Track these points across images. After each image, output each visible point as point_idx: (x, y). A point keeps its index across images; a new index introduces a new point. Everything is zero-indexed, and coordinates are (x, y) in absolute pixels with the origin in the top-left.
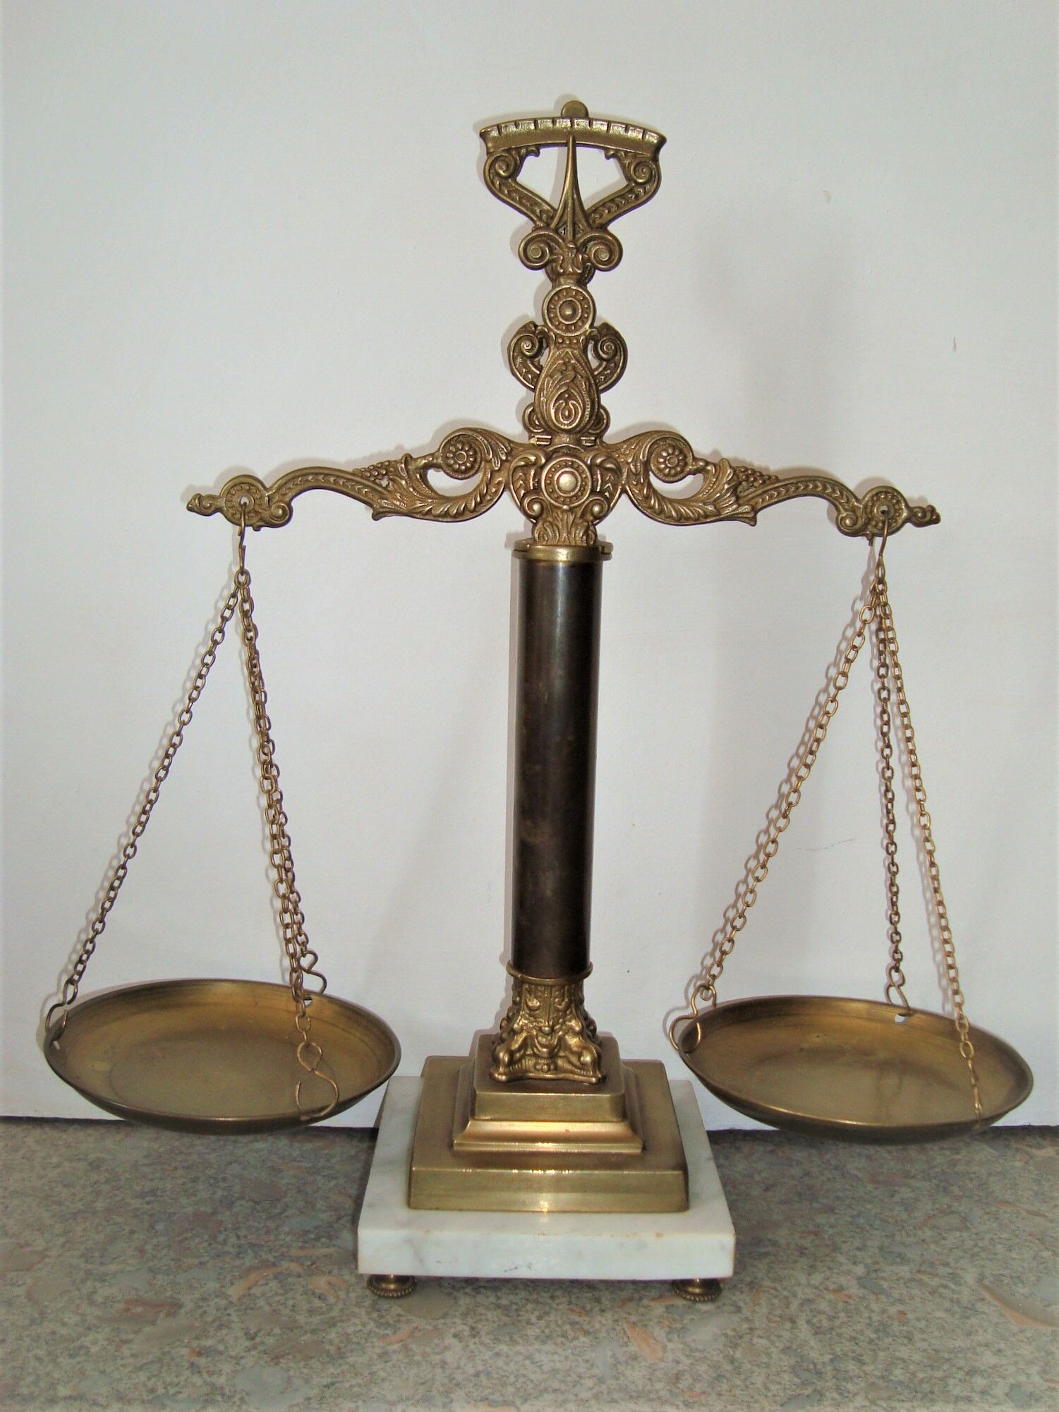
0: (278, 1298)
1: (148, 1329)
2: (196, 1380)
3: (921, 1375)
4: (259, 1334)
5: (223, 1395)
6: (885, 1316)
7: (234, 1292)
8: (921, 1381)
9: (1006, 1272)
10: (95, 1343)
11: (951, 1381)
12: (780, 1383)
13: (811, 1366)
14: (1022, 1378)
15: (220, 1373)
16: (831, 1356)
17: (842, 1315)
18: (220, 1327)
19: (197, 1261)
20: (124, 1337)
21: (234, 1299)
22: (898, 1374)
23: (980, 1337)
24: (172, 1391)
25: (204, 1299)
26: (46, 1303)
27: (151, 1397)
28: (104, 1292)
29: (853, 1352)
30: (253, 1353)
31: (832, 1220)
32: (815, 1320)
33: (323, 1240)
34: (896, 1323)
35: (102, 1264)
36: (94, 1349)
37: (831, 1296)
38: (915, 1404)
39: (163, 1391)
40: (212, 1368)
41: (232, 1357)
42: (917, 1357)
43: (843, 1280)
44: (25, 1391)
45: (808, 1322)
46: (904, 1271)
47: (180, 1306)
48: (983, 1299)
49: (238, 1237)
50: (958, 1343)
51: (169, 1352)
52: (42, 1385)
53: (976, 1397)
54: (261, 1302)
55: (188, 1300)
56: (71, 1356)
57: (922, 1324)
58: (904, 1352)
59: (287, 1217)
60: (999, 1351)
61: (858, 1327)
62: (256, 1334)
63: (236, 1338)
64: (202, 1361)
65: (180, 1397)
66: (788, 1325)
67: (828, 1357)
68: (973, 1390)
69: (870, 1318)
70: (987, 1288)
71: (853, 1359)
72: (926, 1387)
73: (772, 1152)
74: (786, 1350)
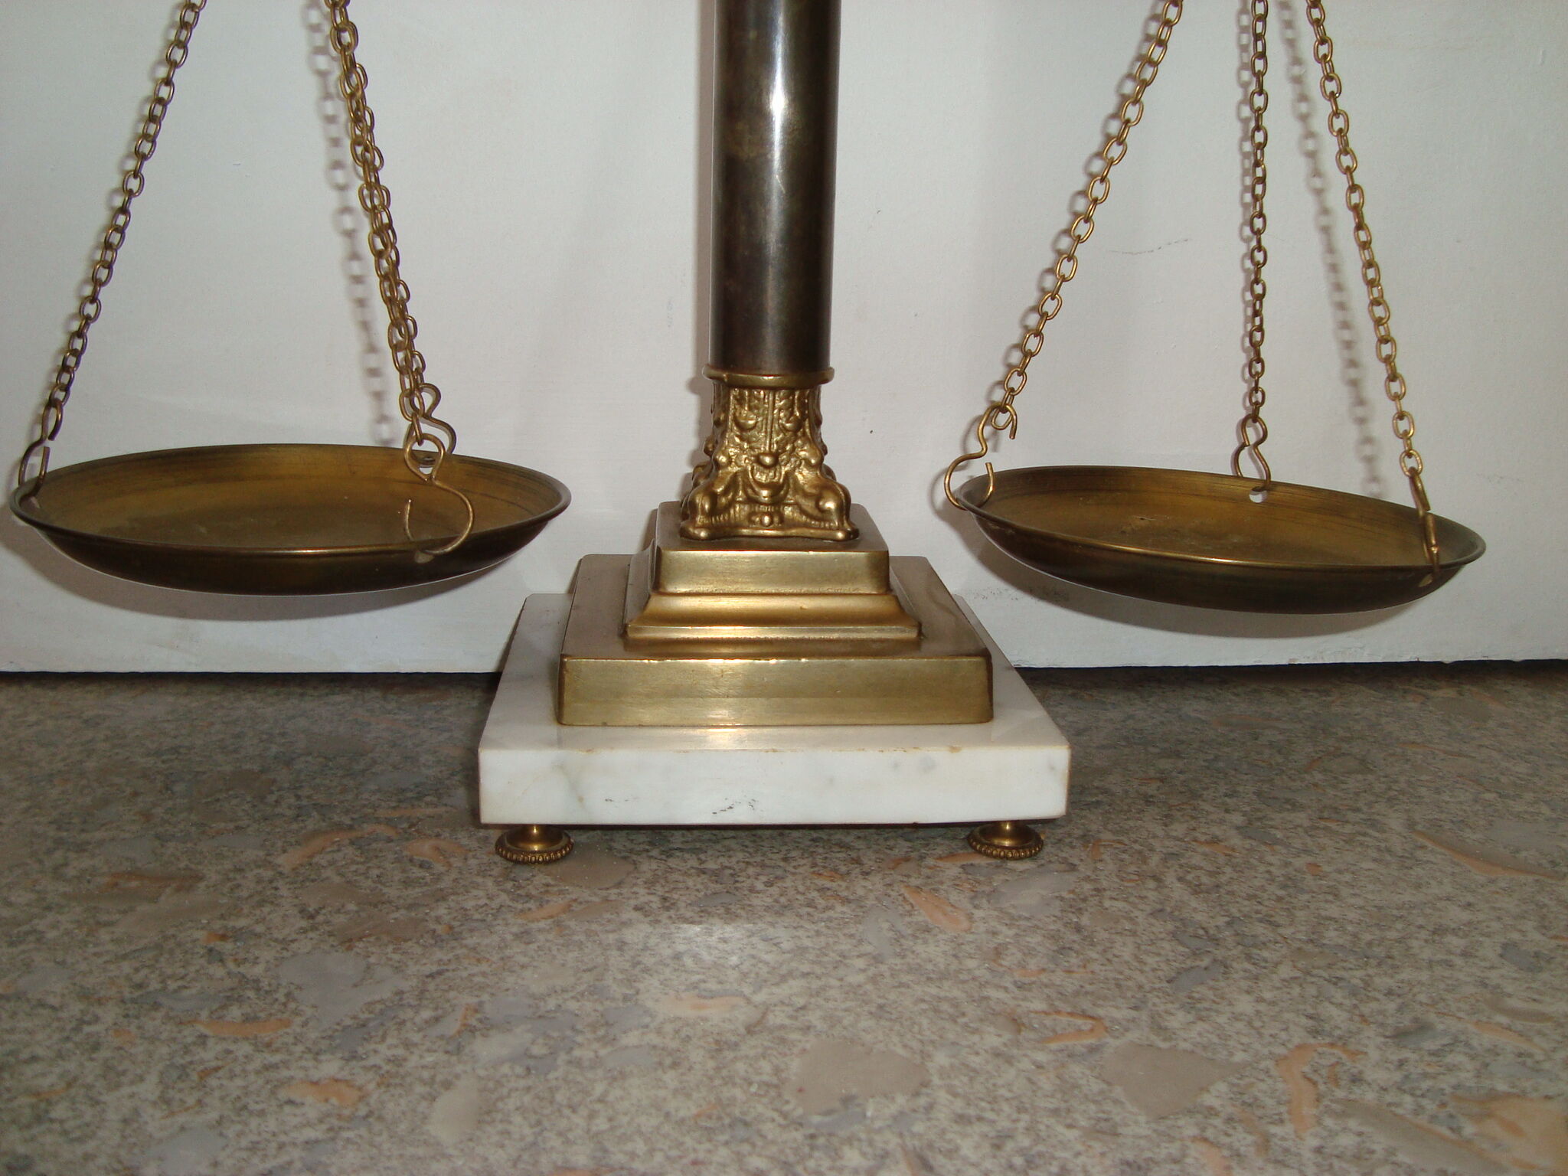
0: (354, 868)
1: (143, 908)
2: (217, 971)
3: (1367, 937)
4: (324, 911)
5: (258, 990)
6: (1290, 870)
7: (286, 861)
8: (1370, 944)
9: (1443, 816)
10: (55, 926)
11: (1415, 943)
12: (1159, 955)
13: (1201, 932)
14: (1516, 936)
15: (256, 961)
16: (1227, 919)
17: (1228, 870)
18: (261, 904)
19: (231, 826)
20: (104, 918)
21: (286, 870)
22: (1333, 936)
23: (1436, 890)
24: (172, 985)
25: (240, 870)
27: (137, 994)
28: (78, 864)
29: (1257, 912)
30: (311, 935)
31: (1180, 764)
32: (1189, 877)
33: (428, 799)
34: (1309, 877)
35: (83, 831)
36: (51, 935)
37: (1204, 849)
39: (159, 986)
40: (242, 955)
41: (276, 940)
42: (1353, 915)
43: (1216, 831)
45: (1180, 879)
46: (1301, 818)
47: (200, 879)
48: (1422, 847)
49: (298, 797)
50: (1407, 897)
51: (173, 936)
53: (1458, 961)
54: (329, 873)
55: (212, 873)
56: (12, 944)
57: (1348, 877)
58: (1333, 910)
59: (373, 773)
60: (1469, 904)
61: (1257, 883)
62: (317, 911)
63: (285, 917)
64: (228, 946)
65: (186, 993)
66: (1151, 884)
67: (1221, 921)
68: (1450, 952)
69: (1269, 872)
70: (1421, 834)
71: (1261, 921)
72: (1379, 951)
73: (1073, 695)
74: (1157, 913)
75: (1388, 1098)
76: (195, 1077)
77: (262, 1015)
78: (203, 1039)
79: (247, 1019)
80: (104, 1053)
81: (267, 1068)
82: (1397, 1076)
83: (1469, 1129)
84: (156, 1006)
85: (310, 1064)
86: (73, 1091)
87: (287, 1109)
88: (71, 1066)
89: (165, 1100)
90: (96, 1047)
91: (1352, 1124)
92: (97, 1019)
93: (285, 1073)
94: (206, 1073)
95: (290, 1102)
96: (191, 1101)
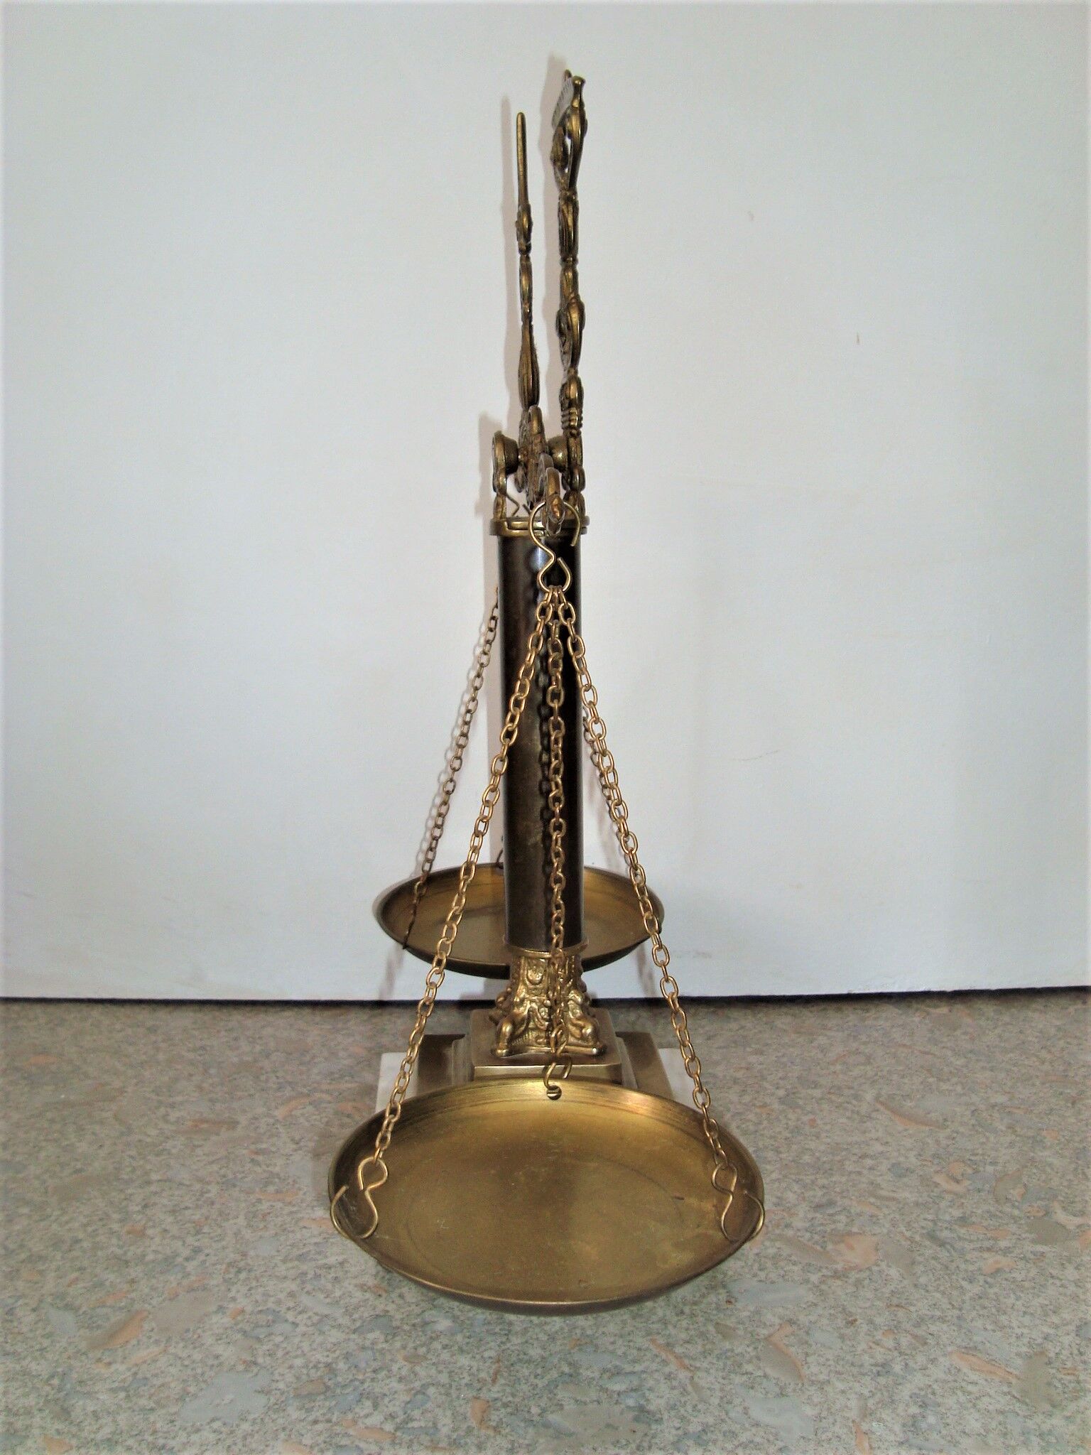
0: (314, 1117)
1: (214, 1138)
2: (259, 1170)
3: (824, 1159)
5: (280, 1178)
6: (799, 1122)
7: (280, 1113)
8: (824, 1163)
9: (898, 1092)
10: (174, 1147)
11: (847, 1163)
14: (902, 1159)
15: (276, 1165)
16: (754, 1149)
17: (765, 1122)
18: (271, 1136)
19: (246, 1094)
20: (196, 1143)
21: (280, 1117)
22: (807, 1158)
23: (873, 1135)
24: (239, 1176)
25: (256, 1119)
26: (131, 1122)
27: (224, 1180)
28: (174, 1115)
29: (772, 1145)
30: (300, 1152)
31: (762, 1059)
32: (743, 1126)
33: (347, 1078)
34: (807, 1127)
35: (170, 1096)
36: (174, 1151)
37: (758, 1110)
38: (818, 1176)
39: (233, 1176)
40: (268, 1162)
41: (283, 1155)
42: (822, 1148)
43: (768, 1100)
44: (125, 1177)
45: (737, 1127)
46: (817, 1093)
47: (238, 1123)
48: (878, 1110)
49: (277, 1077)
50: (855, 1139)
51: (233, 1152)
52: (138, 1173)
53: (865, 1172)
54: (302, 1120)
55: (243, 1120)
56: (157, 1155)
57: (828, 1127)
58: (812, 1145)
59: (315, 1063)
60: (887, 1143)
61: (777, 1130)
62: (300, 1140)
63: (285, 1143)
64: (260, 1158)
65: (246, 1180)
68: (863, 1167)
69: (787, 1124)
70: (882, 1103)
71: (771, 1149)
72: (827, 1166)
73: (714, 1012)
75: (799, 1234)
76: (260, 1216)
77: (285, 1190)
78: (259, 1201)
79: (277, 1192)
80: (217, 1206)
81: (292, 1213)
82: (807, 1225)
83: (830, 1247)
84: (234, 1186)
85: (310, 1211)
86: (209, 1221)
87: (304, 1230)
88: (204, 1211)
89: (249, 1226)
90: (213, 1203)
91: (778, 1244)
92: (208, 1192)
93: (300, 1215)
94: (264, 1216)
95: (305, 1227)
96: (261, 1226)
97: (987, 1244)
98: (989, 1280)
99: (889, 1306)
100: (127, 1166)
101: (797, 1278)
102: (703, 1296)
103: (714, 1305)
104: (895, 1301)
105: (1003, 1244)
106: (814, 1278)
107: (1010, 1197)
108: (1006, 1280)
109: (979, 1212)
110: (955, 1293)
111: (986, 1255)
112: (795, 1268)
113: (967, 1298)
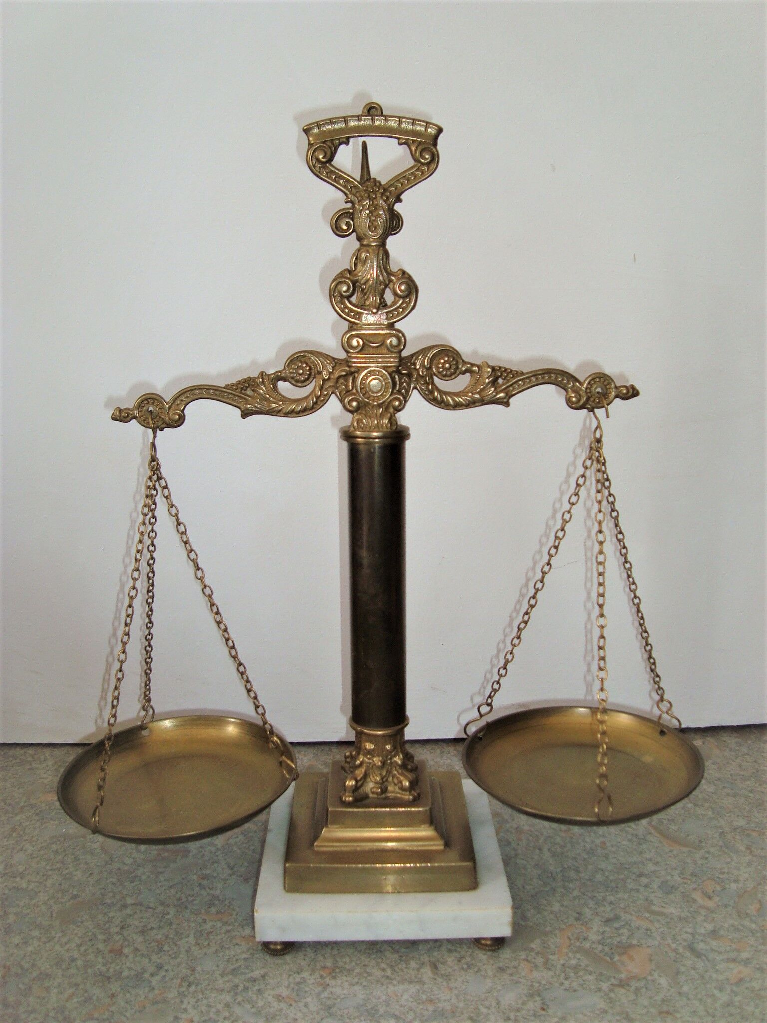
0: (245, 845)
1: (172, 865)
2: (204, 892)
3: (611, 878)
4: (236, 866)
5: (219, 900)
6: (593, 845)
8: (611, 881)
9: (666, 817)
10: (144, 873)
11: (629, 881)
12: (531, 885)
13: (550, 875)
14: (669, 878)
15: (216, 888)
16: (561, 869)
18: (213, 863)
20: (160, 870)
21: (219, 846)
22: (599, 877)
23: (647, 855)
24: (190, 899)
26: (113, 852)
27: (180, 902)
30: (234, 877)
32: (553, 849)
34: (599, 849)
36: (144, 878)
37: (563, 834)
38: (607, 893)
39: (185, 899)
40: (211, 886)
41: (221, 879)
42: (610, 868)
44: (109, 901)
45: (549, 849)
47: (189, 851)
48: (650, 833)
50: (634, 859)
51: (186, 878)
52: (118, 897)
53: (642, 889)
56: (132, 882)
58: (603, 865)
60: (657, 863)
61: (578, 852)
62: (234, 866)
63: (223, 869)
64: (205, 882)
65: (195, 902)
66: (537, 851)
67: (559, 869)
68: (640, 885)
69: (584, 846)
70: (653, 827)
71: (574, 870)
72: (614, 884)
74: (536, 865)
75: (594, 946)
76: (205, 935)
77: (222, 911)
78: (204, 921)
79: (218, 913)
80: (174, 926)
81: (228, 931)
82: (600, 937)
83: (616, 958)
84: (186, 907)
85: (241, 930)
86: (168, 940)
87: (236, 946)
88: (165, 931)
89: (197, 944)
90: (171, 924)
91: (578, 955)
92: (168, 913)
93: (234, 933)
94: (208, 934)
95: (237, 944)
96: (206, 944)
97: (732, 955)
98: (735, 988)
99: (661, 1013)
100: (109, 892)
101: (593, 987)
102: (524, 1003)
103: (532, 1012)
104: (665, 1008)
105: (744, 955)
106: (605, 986)
107: (748, 911)
108: (747, 988)
109: (726, 925)
110: (709, 1000)
111: (731, 965)
112: (591, 977)
113: (717, 1005)
